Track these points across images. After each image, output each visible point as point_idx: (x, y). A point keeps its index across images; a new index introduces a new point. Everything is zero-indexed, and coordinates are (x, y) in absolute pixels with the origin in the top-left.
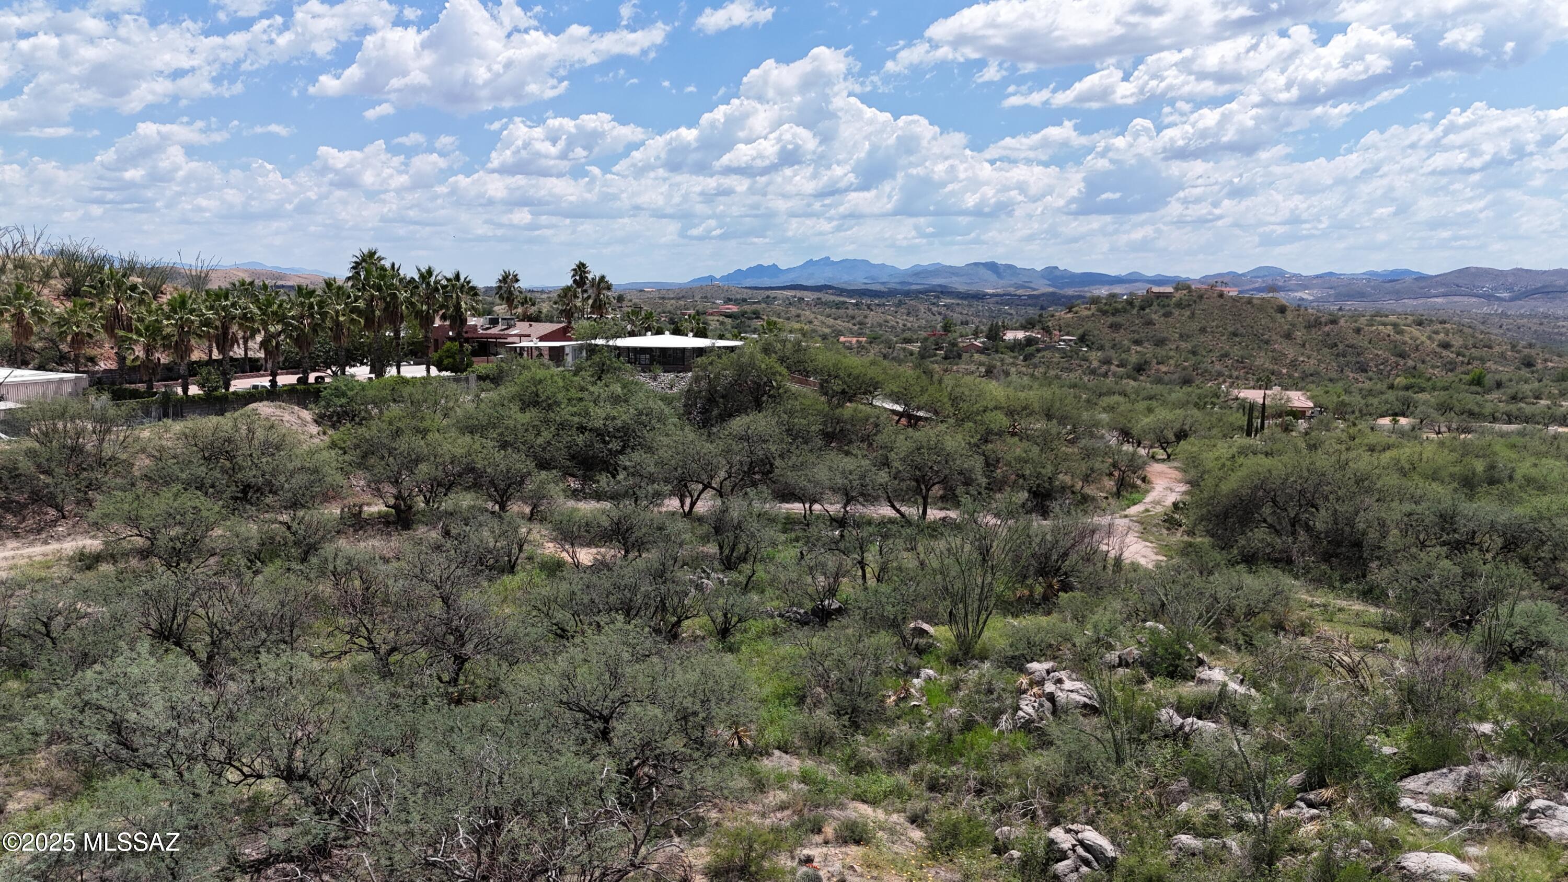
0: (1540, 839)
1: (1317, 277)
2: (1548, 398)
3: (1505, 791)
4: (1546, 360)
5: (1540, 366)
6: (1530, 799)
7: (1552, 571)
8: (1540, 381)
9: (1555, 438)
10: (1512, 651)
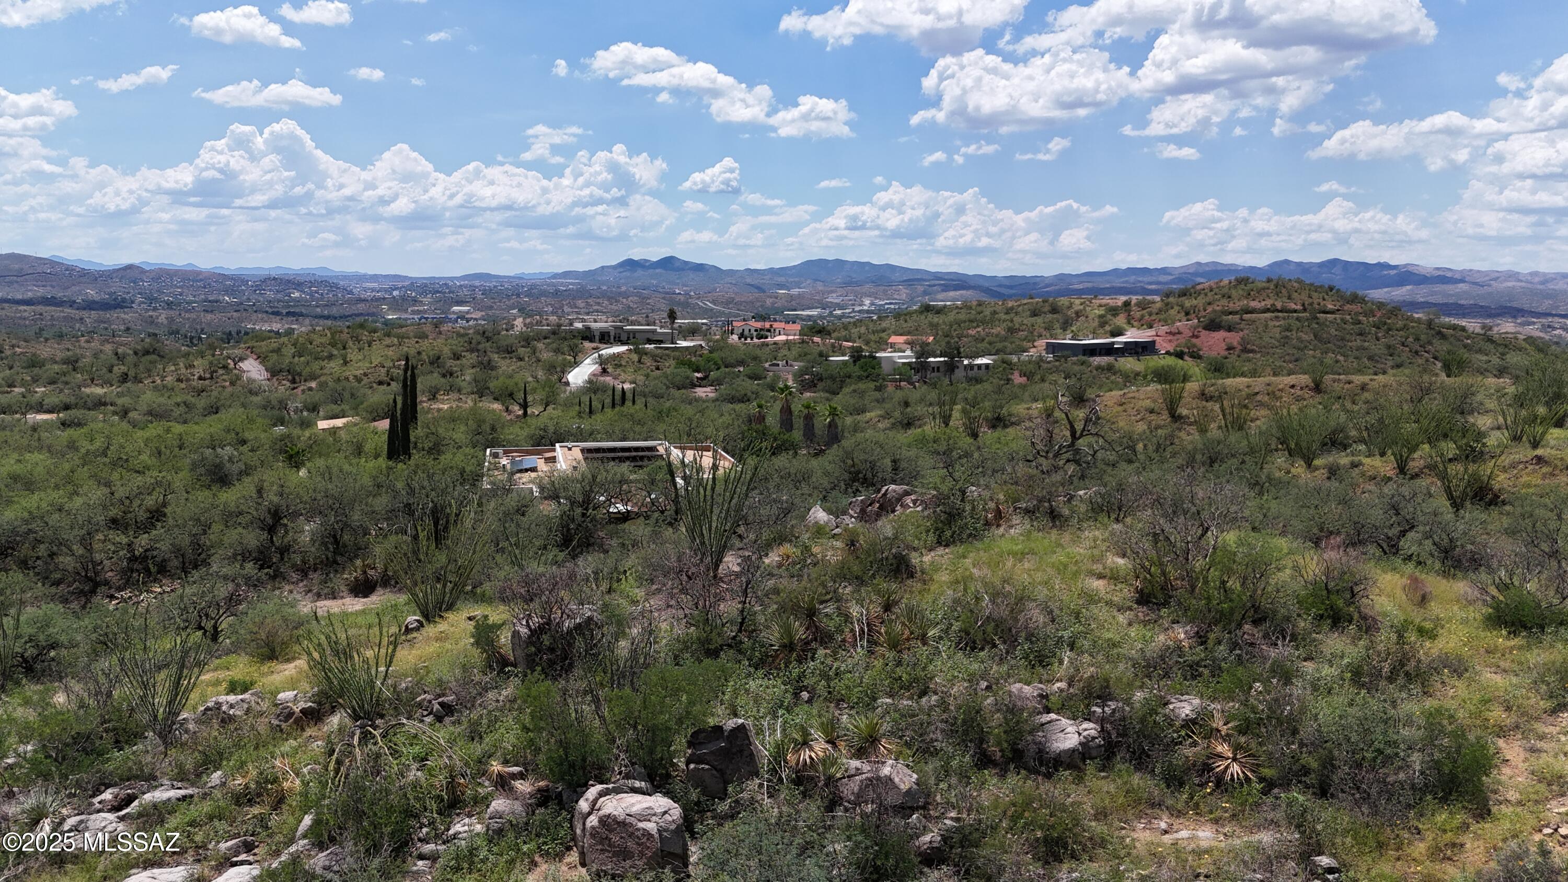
3: (38, 822)
9: (35, 428)
10: (25, 660)
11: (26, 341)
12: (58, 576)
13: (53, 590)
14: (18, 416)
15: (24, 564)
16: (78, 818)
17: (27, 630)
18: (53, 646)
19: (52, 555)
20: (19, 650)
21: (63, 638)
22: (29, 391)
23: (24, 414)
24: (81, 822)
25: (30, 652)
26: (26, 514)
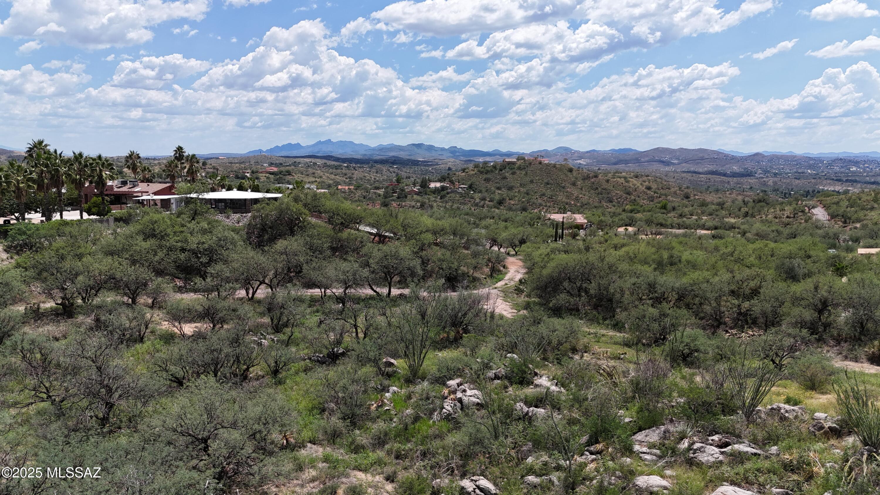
0: (698, 464)
1: (587, 152)
2: (696, 215)
3: (682, 439)
4: (695, 195)
5: (692, 198)
6: (693, 443)
7: (700, 310)
8: (692, 206)
9: (700, 238)
10: (683, 354)
11: (701, 193)
12: (702, 315)
13: (699, 322)
14: (693, 230)
15: (688, 306)
16: (701, 445)
17: (686, 340)
18: (697, 351)
19: (701, 304)
20: (681, 348)
21: (702, 348)
22: (699, 218)
23: (696, 230)
24: (702, 447)
25: (686, 351)
26: (692, 281)
